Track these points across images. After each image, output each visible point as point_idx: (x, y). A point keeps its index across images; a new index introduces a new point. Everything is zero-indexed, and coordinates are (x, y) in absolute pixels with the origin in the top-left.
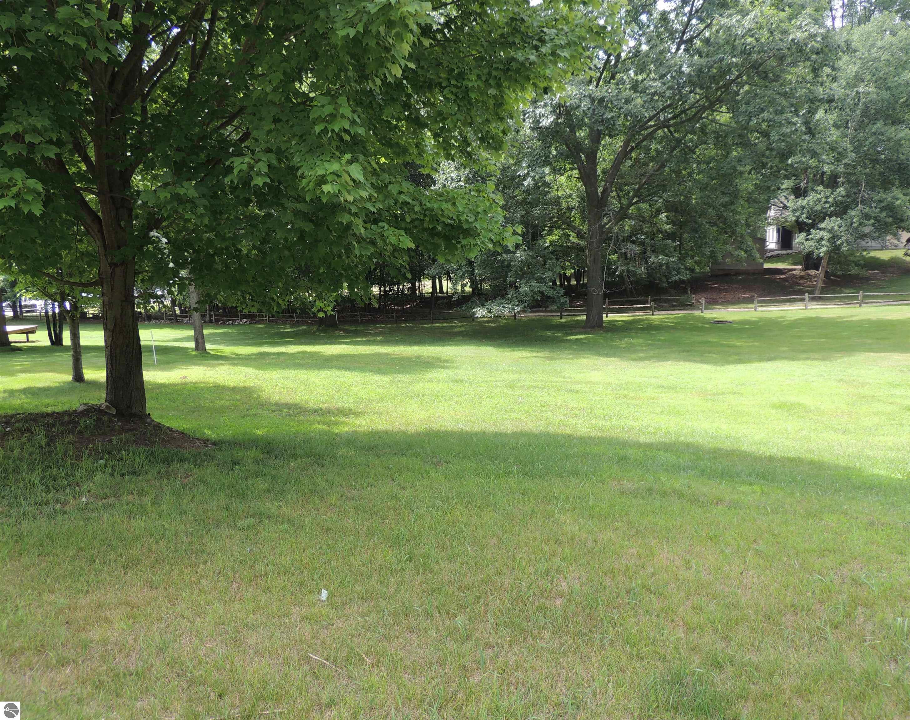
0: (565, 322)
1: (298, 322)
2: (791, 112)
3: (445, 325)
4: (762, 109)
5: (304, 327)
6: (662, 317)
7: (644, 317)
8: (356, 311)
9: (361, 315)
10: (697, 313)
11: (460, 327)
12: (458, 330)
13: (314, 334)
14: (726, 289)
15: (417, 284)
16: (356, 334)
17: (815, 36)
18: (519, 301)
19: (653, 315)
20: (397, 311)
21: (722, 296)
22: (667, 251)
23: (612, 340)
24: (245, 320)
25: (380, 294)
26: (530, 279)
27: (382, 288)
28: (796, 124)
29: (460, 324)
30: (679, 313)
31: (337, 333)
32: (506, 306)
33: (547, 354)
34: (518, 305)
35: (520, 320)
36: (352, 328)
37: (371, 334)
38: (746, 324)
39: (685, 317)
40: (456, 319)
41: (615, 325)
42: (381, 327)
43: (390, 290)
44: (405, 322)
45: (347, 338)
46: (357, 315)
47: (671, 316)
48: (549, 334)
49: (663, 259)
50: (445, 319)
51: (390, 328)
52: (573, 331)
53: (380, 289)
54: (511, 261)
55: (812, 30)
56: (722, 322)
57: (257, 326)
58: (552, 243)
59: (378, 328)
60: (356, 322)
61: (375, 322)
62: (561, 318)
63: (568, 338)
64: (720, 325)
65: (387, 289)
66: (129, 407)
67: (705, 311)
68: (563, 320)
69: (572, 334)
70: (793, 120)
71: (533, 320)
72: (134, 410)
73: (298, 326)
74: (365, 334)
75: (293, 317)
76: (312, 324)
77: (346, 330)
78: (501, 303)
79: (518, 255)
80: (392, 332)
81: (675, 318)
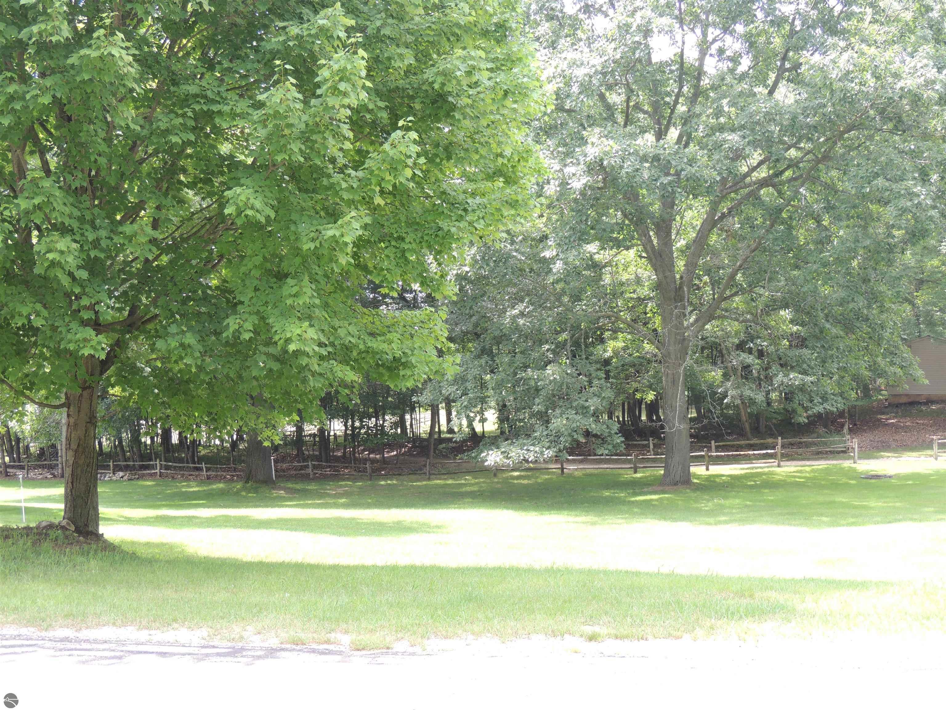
0: (641, 478)
1: (208, 478)
2: (915, 178)
3: (450, 482)
4: (876, 173)
5: (221, 485)
6: (793, 469)
7: (766, 470)
8: (305, 460)
9: (315, 467)
10: (847, 464)
11: (472, 485)
12: (468, 489)
13: (237, 493)
14: (907, 427)
15: (408, 417)
16: (304, 494)
17: (934, 82)
18: (551, 442)
19: (779, 466)
20: (373, 461)
21: (897, 437)
22: (805, 366)
23: (696, 501)
24: (121, 474)
25: (346, 434)
26: (567, 409)
27: (350, 423)
28: (919, 196)
29: (473, 481)
30: (821, 464)
31: (275, 493)
32: (532, 448)
33: (591, 518)
34: (549, 448)
35: (570, 476)
36: (298, 486)
37: (329, 495)
38: (909, 480)
39: (827, 471)
40: (468, 472)
41: (714, 482)
42: (346, 486)
43: (362, 427)
44: (386, 477)
45: (290, 499)
46: (307, 467)
47: (808, 469)
48: (607, 494)
49: (795, 379)
50: (451, 474)
51: (360, 488)
52: (646, 490)
53: (346, 425)
54: (539, 380)
55: (928, 75)
56: (877, 477)
57: (141, 483)
58: (616, 353)
59: (341, 486)
60: (306, 478)
61: (336, 477)
62: (635, 472)
63: (633, 499)
64: (873, 481)
65: (357, 424)
66: (86, 525)
67: (859, 462)
68: (638, 475)
69: (641, 494)
70: (915, 190)
71: (591, 475)
72: (90, 529)
73: (210, 484)
74: (321, 496)
75: (200, 469)
76: (232, 480)
77: (289, 488)
78: (524, 445)
79: (550, 372)
80: (362, 492)
81: (813, 471)
